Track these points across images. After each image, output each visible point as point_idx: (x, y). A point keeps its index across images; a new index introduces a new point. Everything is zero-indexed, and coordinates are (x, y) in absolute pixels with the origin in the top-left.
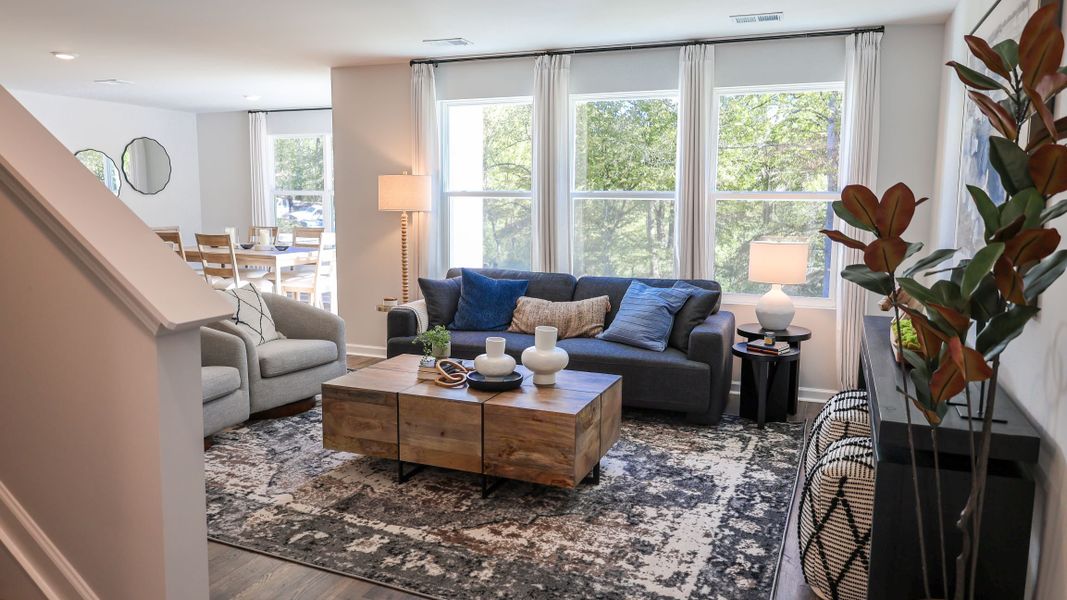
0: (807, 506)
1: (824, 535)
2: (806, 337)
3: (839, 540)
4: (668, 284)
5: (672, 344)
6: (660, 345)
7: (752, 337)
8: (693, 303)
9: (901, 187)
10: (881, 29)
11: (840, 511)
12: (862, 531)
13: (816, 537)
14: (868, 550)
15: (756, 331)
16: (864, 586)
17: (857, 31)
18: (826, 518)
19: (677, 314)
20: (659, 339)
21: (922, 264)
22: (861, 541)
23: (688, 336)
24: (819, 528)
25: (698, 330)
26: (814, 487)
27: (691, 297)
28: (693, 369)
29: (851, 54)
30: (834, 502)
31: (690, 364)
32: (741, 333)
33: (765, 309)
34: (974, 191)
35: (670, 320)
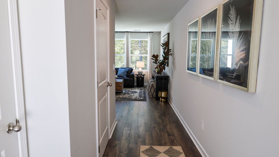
0: (149, 88)
1: (151, 90)
2: (145, 75)
3: (153, 90)
4: (125, 68)
5: (127, 77)
6: (126, 77)
7: (137, 75)
8: (130, 71)
9: (157, 55)
10: (153, 32)
11: (153, 87)
12: (155, 89)
13: (150, 91)
14: (155, 91)
15: (138, 74)
16: (155, 94)
17: (150, 32)
18: (151, 88)
19: (127, 72)
20: (125, 76)
21: (159, 61)
22: (155, 90)
23: (129, 75)
24: (150, 90)
25: (131, 74)
26: (150, 86)
27: (129, 70)
28: (131, 79)
29: (149, 35)
30: (152, 87)
31: (130, 79)
32: (136, 75)
33: (139, 71)
34: (163, 55)
35: (126, 73)
